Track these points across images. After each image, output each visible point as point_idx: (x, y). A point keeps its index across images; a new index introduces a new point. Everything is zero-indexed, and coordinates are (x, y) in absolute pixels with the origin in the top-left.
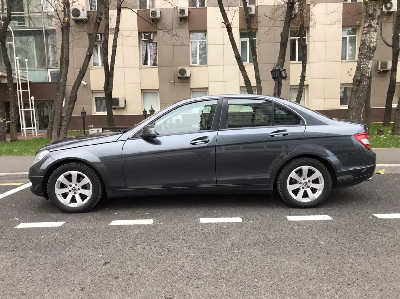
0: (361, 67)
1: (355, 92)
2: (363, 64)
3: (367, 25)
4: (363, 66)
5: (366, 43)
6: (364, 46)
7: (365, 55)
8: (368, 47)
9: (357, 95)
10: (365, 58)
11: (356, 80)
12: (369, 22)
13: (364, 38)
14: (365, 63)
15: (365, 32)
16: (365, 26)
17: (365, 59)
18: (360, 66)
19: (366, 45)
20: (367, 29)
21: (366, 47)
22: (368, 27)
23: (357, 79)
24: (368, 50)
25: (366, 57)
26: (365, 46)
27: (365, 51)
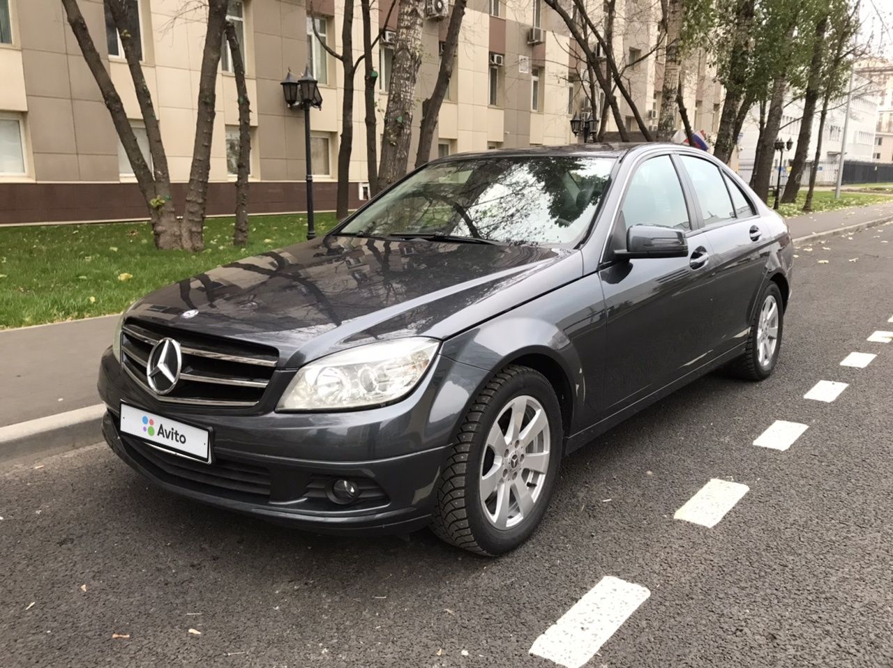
0: (402, 96)
1: (394, 148)
2: (404, 90)
3: (410, 10)
4: (404, 96)
5: (409, 48)
6: (404, 53)
7: (407, 72)
8: (412, 56)
9: (398, 155)
10: (408, 79)
11: (393, 123)
12: (413, 5)
13: (404, 36)
14: (407, 88)
15: (406, 23)
16: (405, 10)
17: (408, 81)
18: (400, 95)
19: (408, 50)
20: (409, 18)
21: (410, 57)
22: (411, 14)
23: (396, 121)
24: (413, 63)
25: (409, 77)
26: (407, 53)
27: (407, 65)
